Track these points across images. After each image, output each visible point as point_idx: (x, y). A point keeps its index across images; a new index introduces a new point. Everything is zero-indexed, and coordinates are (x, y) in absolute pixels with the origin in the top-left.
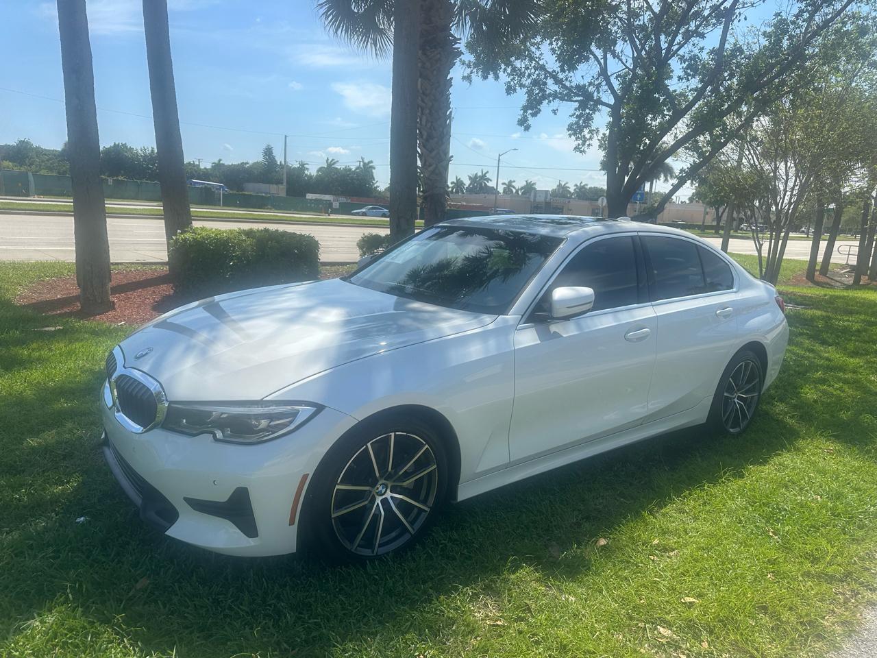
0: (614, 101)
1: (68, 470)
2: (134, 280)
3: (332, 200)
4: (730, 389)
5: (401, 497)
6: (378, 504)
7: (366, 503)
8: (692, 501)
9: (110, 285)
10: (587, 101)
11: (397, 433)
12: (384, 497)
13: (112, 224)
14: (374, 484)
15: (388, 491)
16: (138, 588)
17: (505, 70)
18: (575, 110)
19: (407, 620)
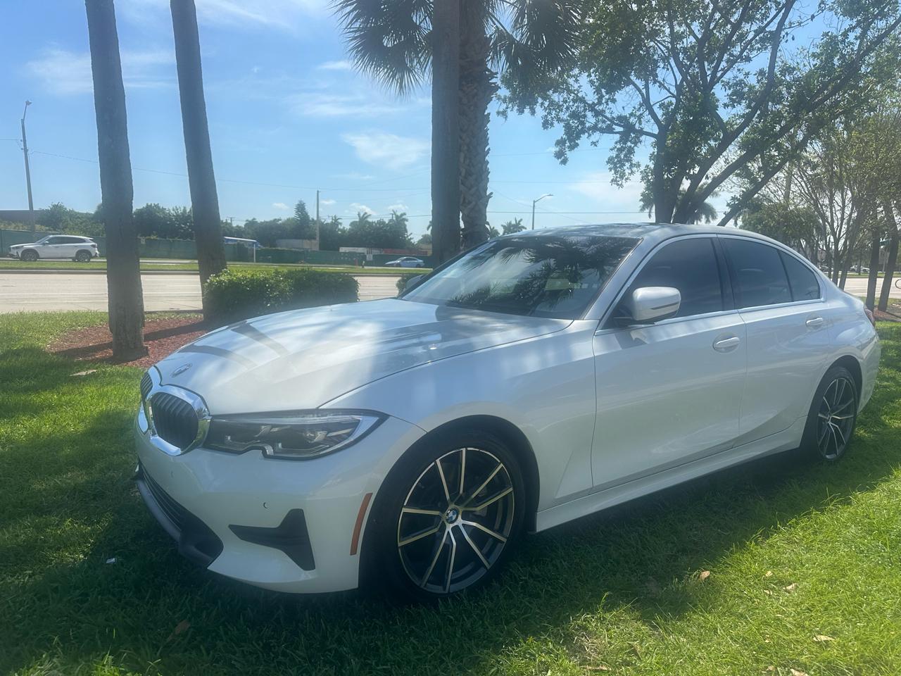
0: (658, 131)
1: (98, 510)
2: (168, 328)
3: (366, 254)
4: (824, 409)
5: (474, 524)
6: (448, 532)
7: (436, 530)
8: (800, 530)
9: (144, 331)
10: (630, 133)
11: (469, 449)
12: (455, 524)
13: (145, 280)
14: (443, 510)
15: (460, 517)
16: (176, 633)
17: (542, 104)
18: (616, 143)
19: (493, 666)
